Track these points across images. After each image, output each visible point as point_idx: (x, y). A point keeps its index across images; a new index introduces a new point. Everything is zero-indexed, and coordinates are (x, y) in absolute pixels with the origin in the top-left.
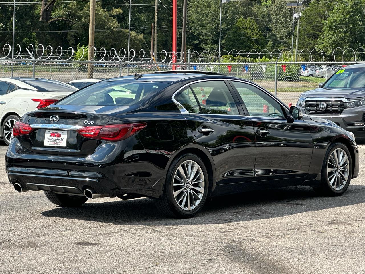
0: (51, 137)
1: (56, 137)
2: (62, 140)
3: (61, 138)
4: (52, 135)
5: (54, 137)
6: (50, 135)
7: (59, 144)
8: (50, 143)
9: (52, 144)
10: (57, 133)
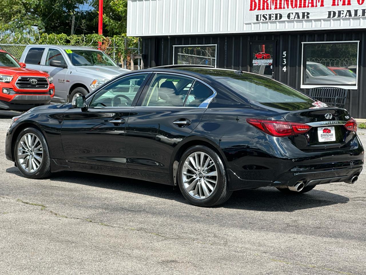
0: (324, 134)
1: (328, 133)
2: (332, 135)
3: (331, 133)
4: (325, 131)
5: (326, 134)
6: (322, 131)
7: (331, 139)
8: (324, 139)
9: (326, 139)
10: (328, 129)
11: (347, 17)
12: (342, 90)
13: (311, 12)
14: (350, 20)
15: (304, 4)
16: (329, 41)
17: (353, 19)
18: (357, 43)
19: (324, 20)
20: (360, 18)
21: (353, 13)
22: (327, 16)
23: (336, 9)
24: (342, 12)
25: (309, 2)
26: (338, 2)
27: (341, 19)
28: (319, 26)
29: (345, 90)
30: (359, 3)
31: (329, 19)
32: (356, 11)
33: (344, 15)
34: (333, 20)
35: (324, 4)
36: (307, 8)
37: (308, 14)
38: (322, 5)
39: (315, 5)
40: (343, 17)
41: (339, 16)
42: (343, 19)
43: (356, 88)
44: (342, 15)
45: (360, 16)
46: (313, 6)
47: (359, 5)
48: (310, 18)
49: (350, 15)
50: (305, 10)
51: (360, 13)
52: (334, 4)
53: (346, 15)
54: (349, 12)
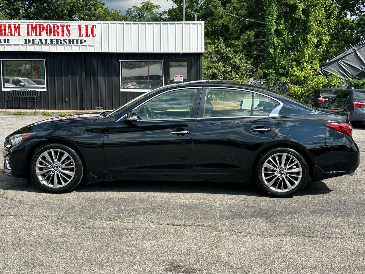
11: (40, 43)
12: (35, 92)
13: (11, 39)
14: (42, 46)
15: (4, 33)
16: (22, 59)
17: (44, 45)
18: (44, 61)
19: (22, 45)
20: (49, 45)
21: (44, 42)
22: (24, 42)
23: (30, 38)
24: (35, 40)
25: (8, 32)
26: (31, 34)
27: (36, 45)
28: (18, 49)
29: (38, 91)
30: (48, 35)
31: (25, 44)
32: (46, 41)
33: (37, 42)
34: (29, 45)
35: (21, 34)
36: (7, 36)
37: (8, 40)
38: (19, 35)
39: (13, 34)
40: (36, 43)
41: (33, 42)
42: (37, 45)
43: (45, 90)
44: (35, 42)
45: (49, 44)
46: (11, 35)
47: (47, 36)
48: (10, 43)
49: (42, 42)
50: (6, 37)
51: (49, 42)
52: (28, 35)
53: (39, 42)
54: (41, 40)
